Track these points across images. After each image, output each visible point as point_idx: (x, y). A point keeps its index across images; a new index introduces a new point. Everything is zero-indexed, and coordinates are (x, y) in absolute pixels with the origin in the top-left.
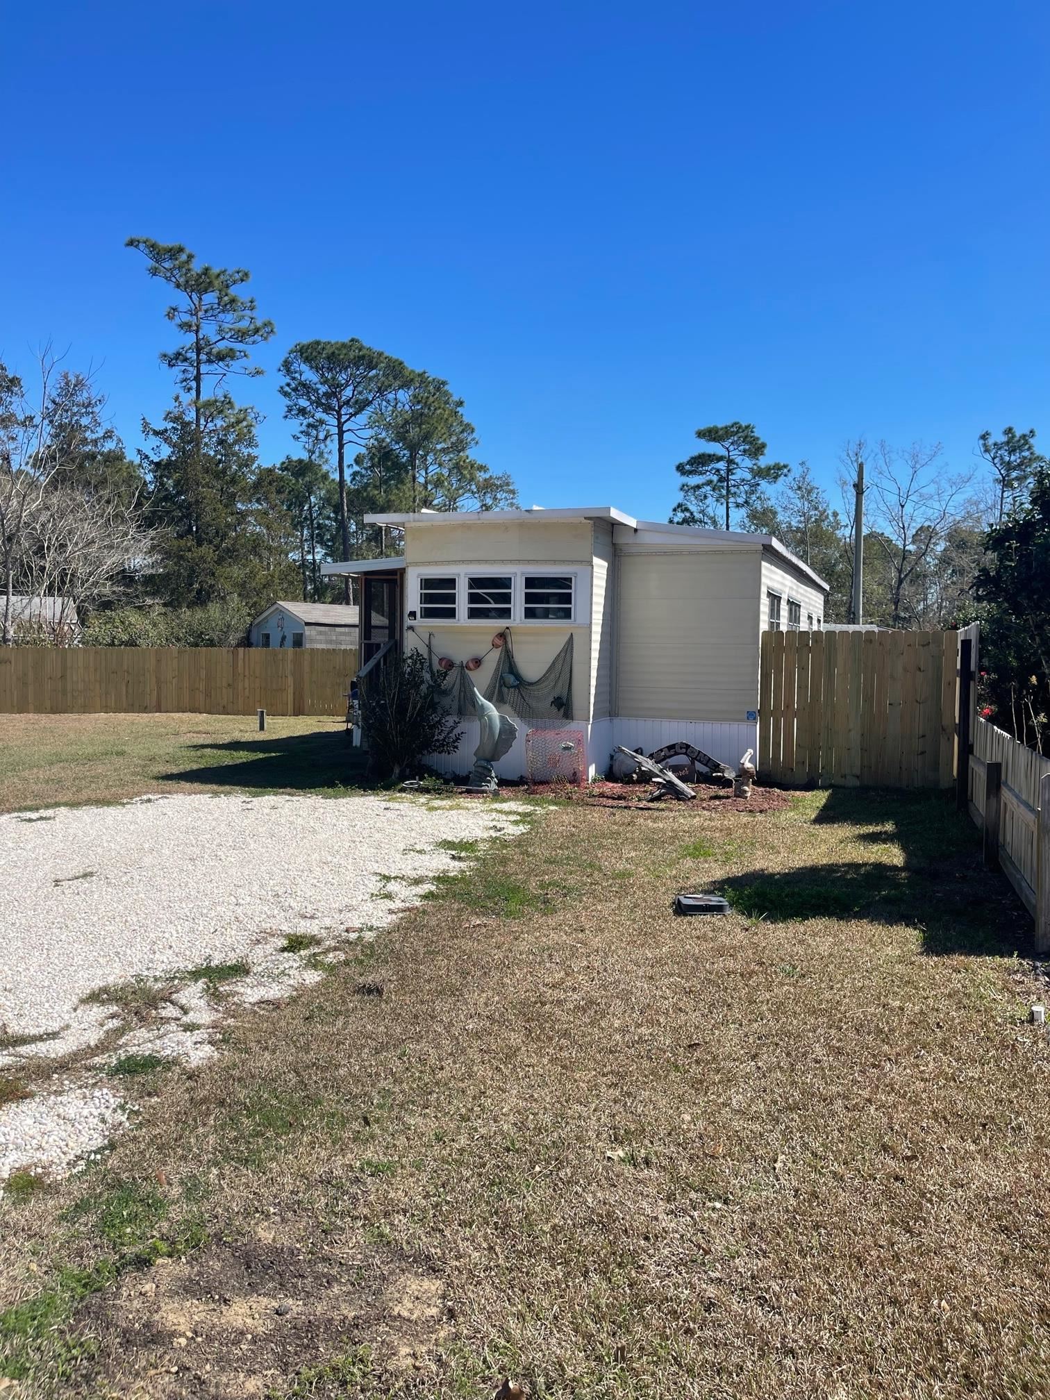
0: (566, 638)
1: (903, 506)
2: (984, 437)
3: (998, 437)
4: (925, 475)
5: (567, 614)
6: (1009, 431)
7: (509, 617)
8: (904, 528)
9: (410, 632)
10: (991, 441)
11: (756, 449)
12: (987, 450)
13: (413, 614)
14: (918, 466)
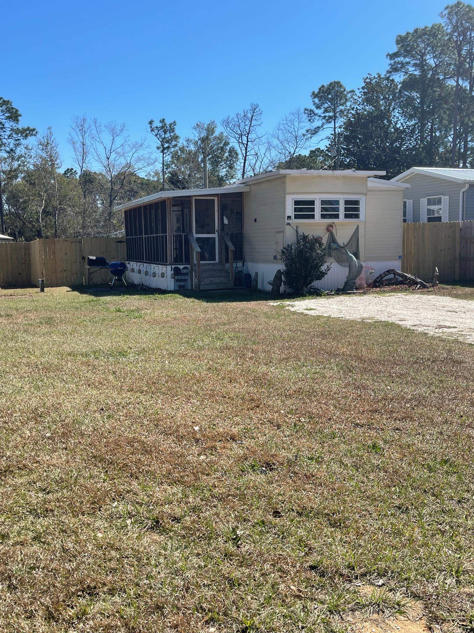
0: (356, 227)
1: (108, 159)
2: (151, 123)
3: (157, 124)
4: (119, 141)
5: (357, 216)
6: (163, 121)
7: (338, 218)
8: (110, 171)
9: (289, 226)
10: (154, 126)
11: (14, 116)
12: (152, 130)
13: (289, 217)
14: (115, 136)
